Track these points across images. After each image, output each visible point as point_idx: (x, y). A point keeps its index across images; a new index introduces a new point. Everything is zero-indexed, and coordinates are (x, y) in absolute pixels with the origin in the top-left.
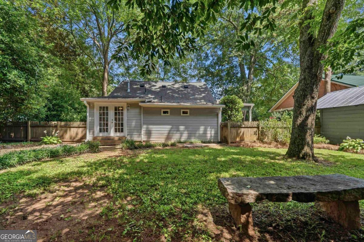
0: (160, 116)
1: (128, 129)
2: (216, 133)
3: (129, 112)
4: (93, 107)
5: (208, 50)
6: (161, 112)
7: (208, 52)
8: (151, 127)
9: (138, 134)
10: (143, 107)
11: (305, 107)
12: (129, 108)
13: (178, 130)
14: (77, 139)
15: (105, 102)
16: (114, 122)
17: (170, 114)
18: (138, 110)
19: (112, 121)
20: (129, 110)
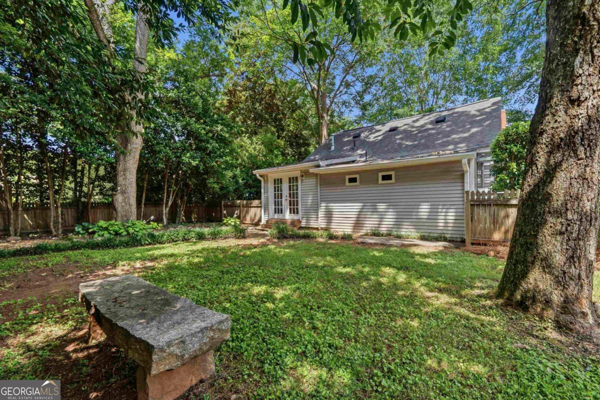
0: (344, 187)
1: (303, 209)
3: (304, 184)
4: (268, 181)
6: (345, 180)
8: (333, 205)
9: (315, 216)
10: (320, 175)
12: (304, 178)
13: (375, 210)
15: (279, 172)
16: (288, 199)
17: (360, 182)
18: (314, 180)
19: (286, 198)
20: (304, 181)
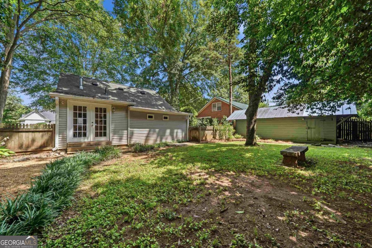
0: (146, 120)
2: (186, 135)
3: (114, 114)
4: (66, 106)
5: (137, 58)
6: (146, 117)
7: (138, 60)
9: (119, 137)
11: (254, 120)
14: (33, 148)
15: (83, 101)
16: (94, 125)
17: (155, 119)
19: (91, 124)
20: (114, 113)
